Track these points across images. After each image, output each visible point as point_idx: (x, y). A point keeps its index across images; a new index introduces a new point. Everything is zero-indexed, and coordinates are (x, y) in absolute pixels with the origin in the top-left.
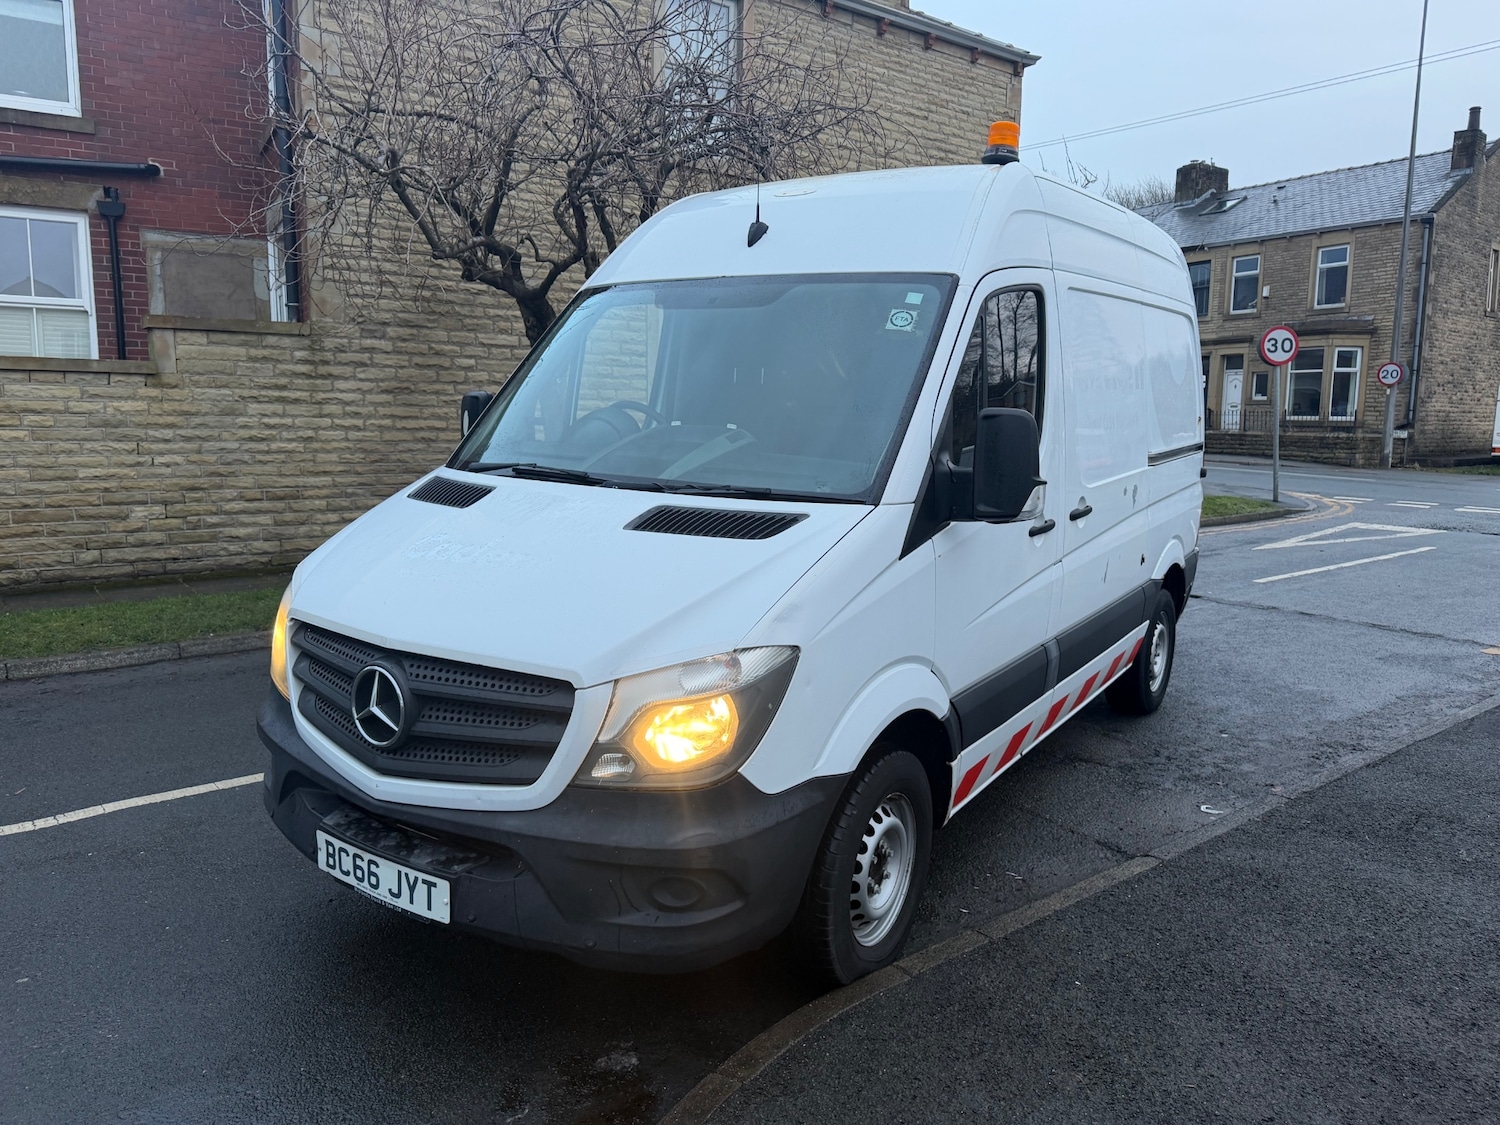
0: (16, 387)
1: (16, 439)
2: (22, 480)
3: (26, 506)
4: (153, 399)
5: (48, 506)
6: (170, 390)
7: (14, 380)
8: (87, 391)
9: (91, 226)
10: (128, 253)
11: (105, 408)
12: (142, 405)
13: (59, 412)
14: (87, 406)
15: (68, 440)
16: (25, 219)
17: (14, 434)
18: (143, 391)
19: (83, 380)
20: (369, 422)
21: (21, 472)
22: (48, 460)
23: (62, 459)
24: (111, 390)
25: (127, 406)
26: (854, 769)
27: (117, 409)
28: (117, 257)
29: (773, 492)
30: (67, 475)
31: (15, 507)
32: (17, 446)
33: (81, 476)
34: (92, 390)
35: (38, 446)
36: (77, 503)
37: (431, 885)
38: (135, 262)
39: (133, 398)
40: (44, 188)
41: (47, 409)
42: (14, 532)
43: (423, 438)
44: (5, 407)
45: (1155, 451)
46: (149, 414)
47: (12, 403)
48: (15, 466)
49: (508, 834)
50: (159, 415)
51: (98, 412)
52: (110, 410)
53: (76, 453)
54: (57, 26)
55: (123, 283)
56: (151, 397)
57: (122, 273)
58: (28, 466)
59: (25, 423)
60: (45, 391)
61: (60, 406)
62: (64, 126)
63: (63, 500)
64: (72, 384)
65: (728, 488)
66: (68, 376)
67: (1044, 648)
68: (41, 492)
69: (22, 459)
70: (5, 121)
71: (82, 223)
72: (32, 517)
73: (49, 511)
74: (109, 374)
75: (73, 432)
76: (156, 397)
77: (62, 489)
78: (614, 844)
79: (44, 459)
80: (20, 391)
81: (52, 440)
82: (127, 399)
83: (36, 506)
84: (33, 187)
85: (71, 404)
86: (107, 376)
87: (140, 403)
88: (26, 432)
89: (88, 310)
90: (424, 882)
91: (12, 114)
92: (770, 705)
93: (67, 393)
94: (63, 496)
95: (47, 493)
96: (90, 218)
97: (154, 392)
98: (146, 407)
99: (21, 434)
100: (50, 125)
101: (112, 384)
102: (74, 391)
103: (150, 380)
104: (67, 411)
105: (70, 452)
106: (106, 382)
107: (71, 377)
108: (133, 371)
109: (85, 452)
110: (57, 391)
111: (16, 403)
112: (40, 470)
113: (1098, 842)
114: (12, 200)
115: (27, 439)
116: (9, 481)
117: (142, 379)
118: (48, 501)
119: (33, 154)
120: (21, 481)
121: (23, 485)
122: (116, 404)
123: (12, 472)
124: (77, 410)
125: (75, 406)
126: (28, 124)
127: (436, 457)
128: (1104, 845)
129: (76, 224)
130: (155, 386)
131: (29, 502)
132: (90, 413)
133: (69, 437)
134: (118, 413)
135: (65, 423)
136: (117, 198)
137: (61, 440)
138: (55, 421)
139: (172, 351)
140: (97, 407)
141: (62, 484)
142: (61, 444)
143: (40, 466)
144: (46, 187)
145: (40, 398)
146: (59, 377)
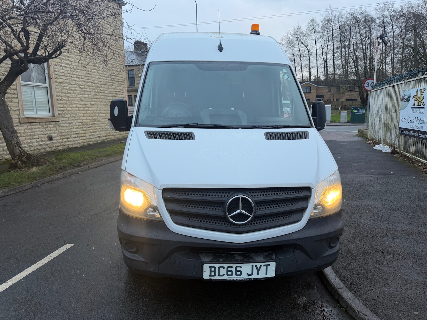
29: (290, 126)
37: (266, 266)
49: (296, 240)
65: (277, 126)
78: (327, 232)
90: (264, 266)
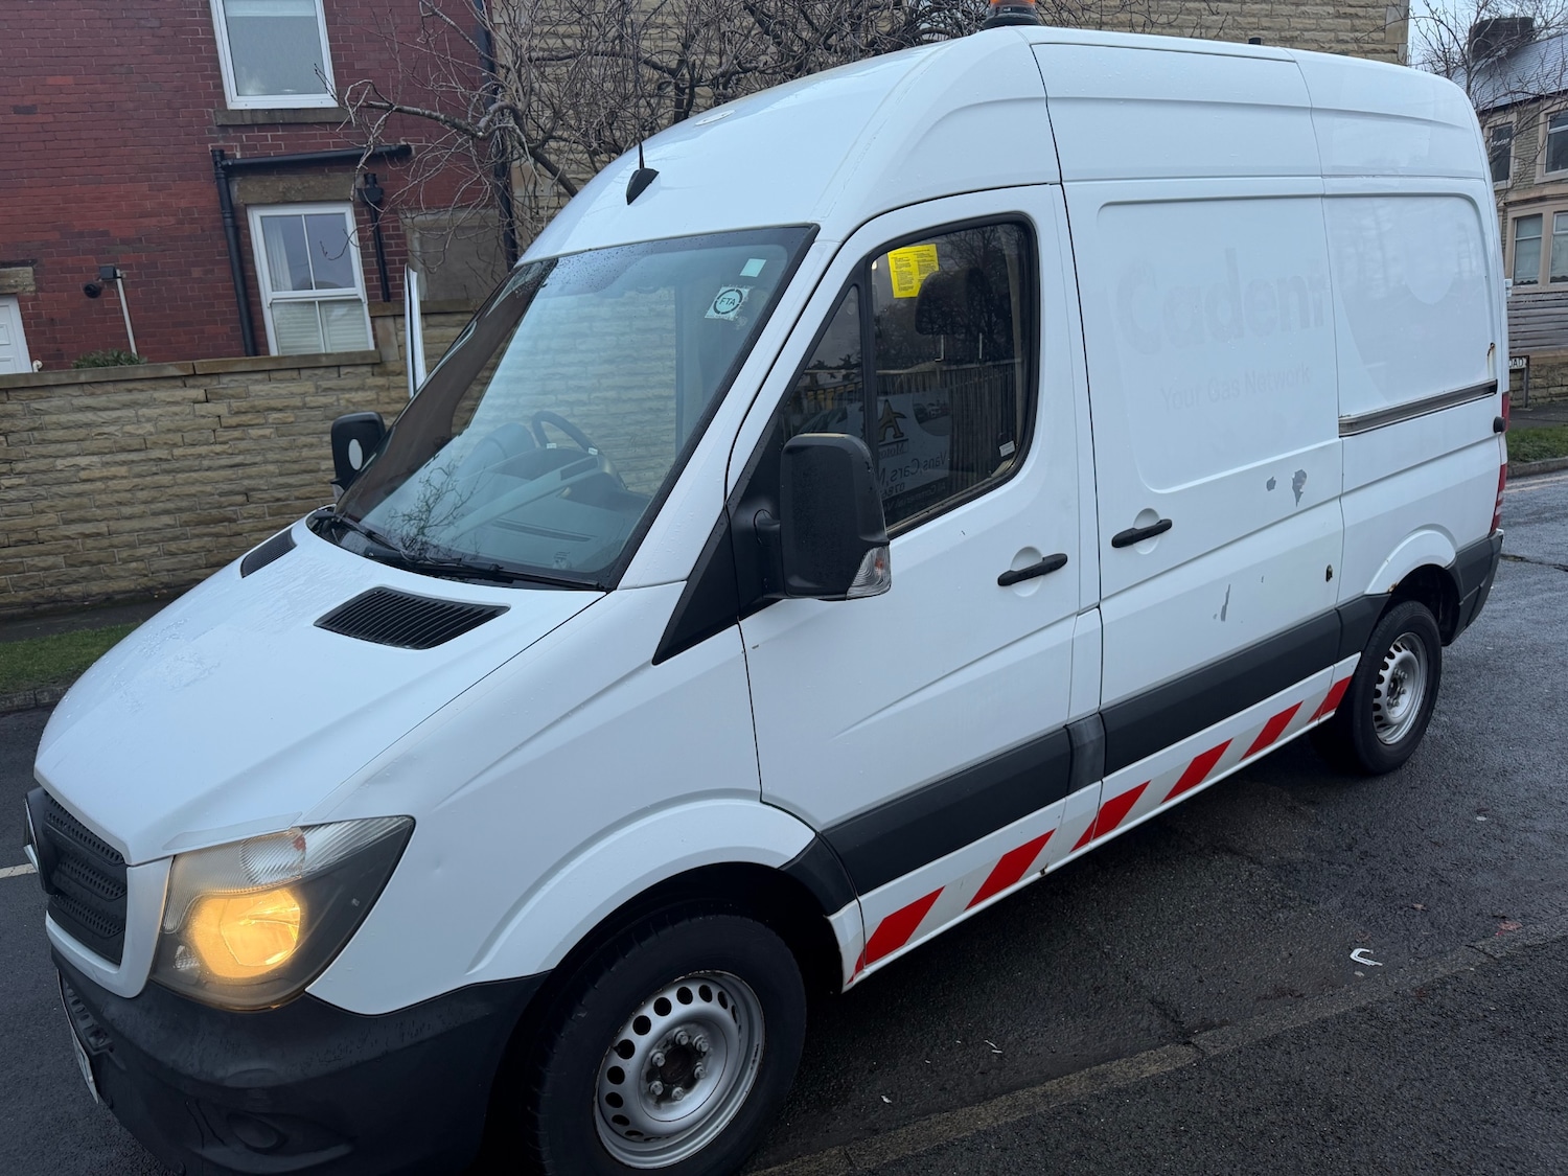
0: (258, 387)
1: (264, 436)
2: (272, 475)
3: (278, 500)
4: (381, 388)
5: (298, 498)
6: (396, 378)
7: (256, 380)
8: (320, 386)
9: (356, 214)
10: (390, 237)
11: (338, 400)
12: (371, 395)
13: (298, 408)
14: (322, 400)
15: (308, 434)
16: (300, 216)
17: (261, 432)
18: (371, 381)
19: (316, 375)
20: (593, 395)
21: (271, 468)
22: (293, 455)
23: (305, 453)
24: (342, 383)
25: (358, 396)
26: (554, 966)
27: (348, 401)
28: (380, 243)
30: (311, 468)
31: (268, 502)
32: (265, 444)
33: (323, 468)
34: (325, 384)
35: (284, 442)
36: (323, 494)
38: (397, 245)
39: (362, 388)
40: (312, 183)
41: (287, 406)
42: (270, 524)
43: (651, 409)
44: (251, 407)
45: (1356, 412)
46: (379, 403)
47: (256, 403)
48: (266, 462)
50: (388, 403)
51: (332, 404)
52: (343, 402)
53: (317, 446)
54: (311, 17)
55: (388, 267)
56: (377, 386)
57: (386, 258)
58: (277, 462)
59: (270, 421)
60: (283, 388)
61: (297, 402)
62: (324, 118)
63: (309, 492)
64: (307, 380)
66: (302, 372)
67: (1068, 732)
68: (290, 486)
69: (271, 456)
70: (274, 122)
71: (348, 212)
72: (284, 510)
73: (299, 503)
74: (339, 366)
75: (312, 426)
76: (384, 386)
77: (307, 482)
79: (291, 454)
80: (262, 391)
81: (294, 435)
82: (357, 389)
83: (287, 499)
84: (303, 183)
85: (308, 399)
86: (336, 369)
87: (369, 393)
88: (272, 430)
89: (362, 297)
91: (278, 114)
92: (354, 901)
93: (302, 390)
94: (309, 488)
95: (296, 486)
96: (354, 206)
97: (380, 381)
98: (375, 397)
99: (267, 432)
100: (311, 119)
101: (342, 377)
102: (309, 387)
103: (376, 369)
104: (305, 406)
105: (311, 446)
106: (336, 375)
107: (305, 373)
108: (359, 362)
109: (325, 444)
110: (294, 388)
111: (261, 402)
112: (287, 465)
113: (1152, 1001)
114: (287, 199)
115: (273, 436)
116: (262, 477)
117: (368, 369)
118: (297, 494)
119: (300, 151)
120: (271, 477)
121: (274, 480)
122: (347, 396)
123: (263, 468)
124: (315, 405)
125: (311, 401)
126: (293, 121)
127: (665, 427)
128: (1160, 1006)
129: (344, 214)
130: (381, 375)
131: (281, 495)
132: (325, 406)
133: (309, 431)
134: (350, 405)
135: (305, 419)
136: (375, 182)
137: (302, 434)
138: (296, 417)
139: (393, 338)
140: (331, 401)
141: (307, 477)
142: (303, 438)
143: (287, 461)
144: (314, 181)
145: (279, 396)
146: (295, 374)
